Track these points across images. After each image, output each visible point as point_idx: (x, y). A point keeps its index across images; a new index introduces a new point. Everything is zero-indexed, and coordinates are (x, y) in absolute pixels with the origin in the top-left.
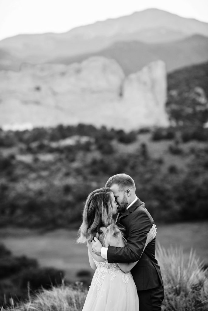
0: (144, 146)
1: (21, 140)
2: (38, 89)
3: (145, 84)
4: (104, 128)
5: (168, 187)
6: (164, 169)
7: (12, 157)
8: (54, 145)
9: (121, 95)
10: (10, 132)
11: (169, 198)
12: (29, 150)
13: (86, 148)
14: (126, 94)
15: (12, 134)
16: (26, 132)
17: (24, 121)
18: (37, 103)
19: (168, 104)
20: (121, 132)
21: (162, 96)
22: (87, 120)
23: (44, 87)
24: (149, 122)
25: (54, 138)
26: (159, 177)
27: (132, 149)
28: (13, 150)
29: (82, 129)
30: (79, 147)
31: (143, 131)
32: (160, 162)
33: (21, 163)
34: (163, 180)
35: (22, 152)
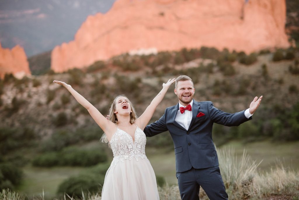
0: (264, 67)
1: (147, 64)
2: (162, 14)
3: (265, 6)
4: (226, 50)
5: (290, 106)
6: (285, 89)
7: (139, 80)
8: (178, 68)
9: (242, 18)
10: (136, 56)
11: (289, 117)
12: (155, 74)
13: (209, 70)
14: (247, 17)
15: (138, 59)
16: (151, 56)
17: (149, 46)
18: (162, 28)
19: (287, 26)
20: (242, 54)
21: (282, 20)
22: (210, 43)
23: (167, 12)
24: (269, 44)
25: (177, 62)
26: (280, 97)
27: (252, 70)
28: (140, 74)
29: (205, 52)
30: (202, 69)
31: (263, 52)
32: (281, 82)
33: (148, 85)
34: (283, 100)
35: (148, 75)
